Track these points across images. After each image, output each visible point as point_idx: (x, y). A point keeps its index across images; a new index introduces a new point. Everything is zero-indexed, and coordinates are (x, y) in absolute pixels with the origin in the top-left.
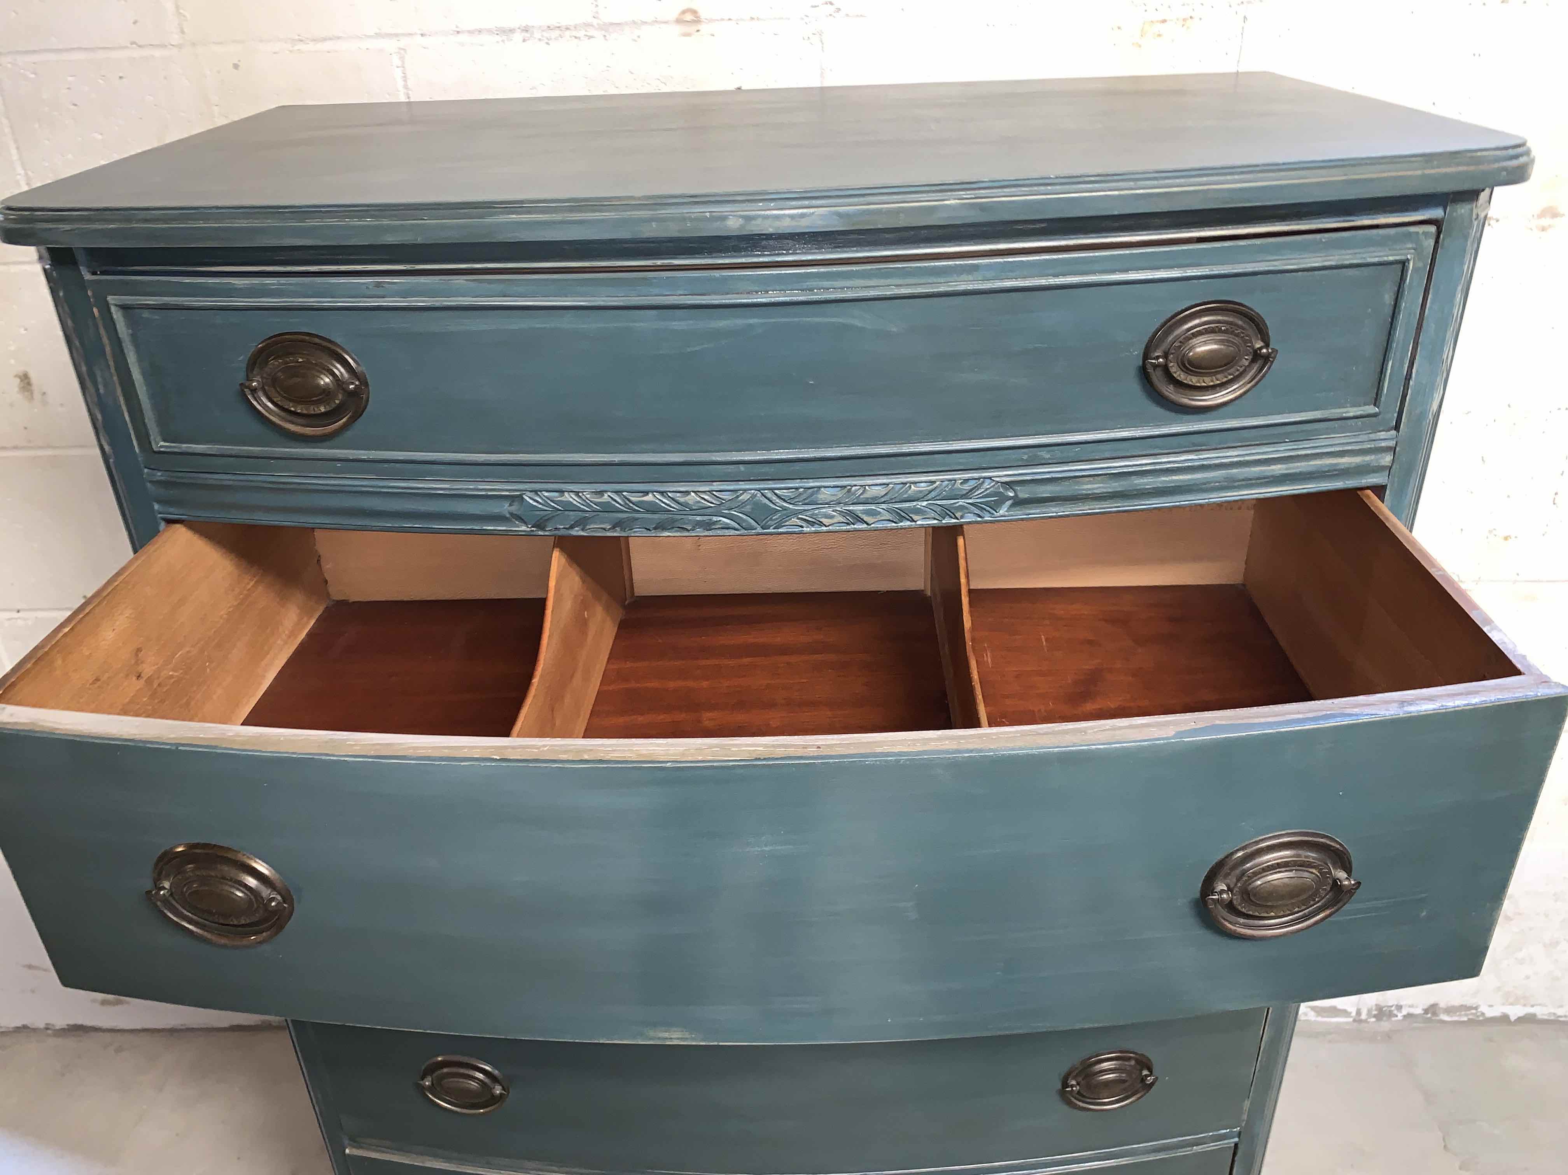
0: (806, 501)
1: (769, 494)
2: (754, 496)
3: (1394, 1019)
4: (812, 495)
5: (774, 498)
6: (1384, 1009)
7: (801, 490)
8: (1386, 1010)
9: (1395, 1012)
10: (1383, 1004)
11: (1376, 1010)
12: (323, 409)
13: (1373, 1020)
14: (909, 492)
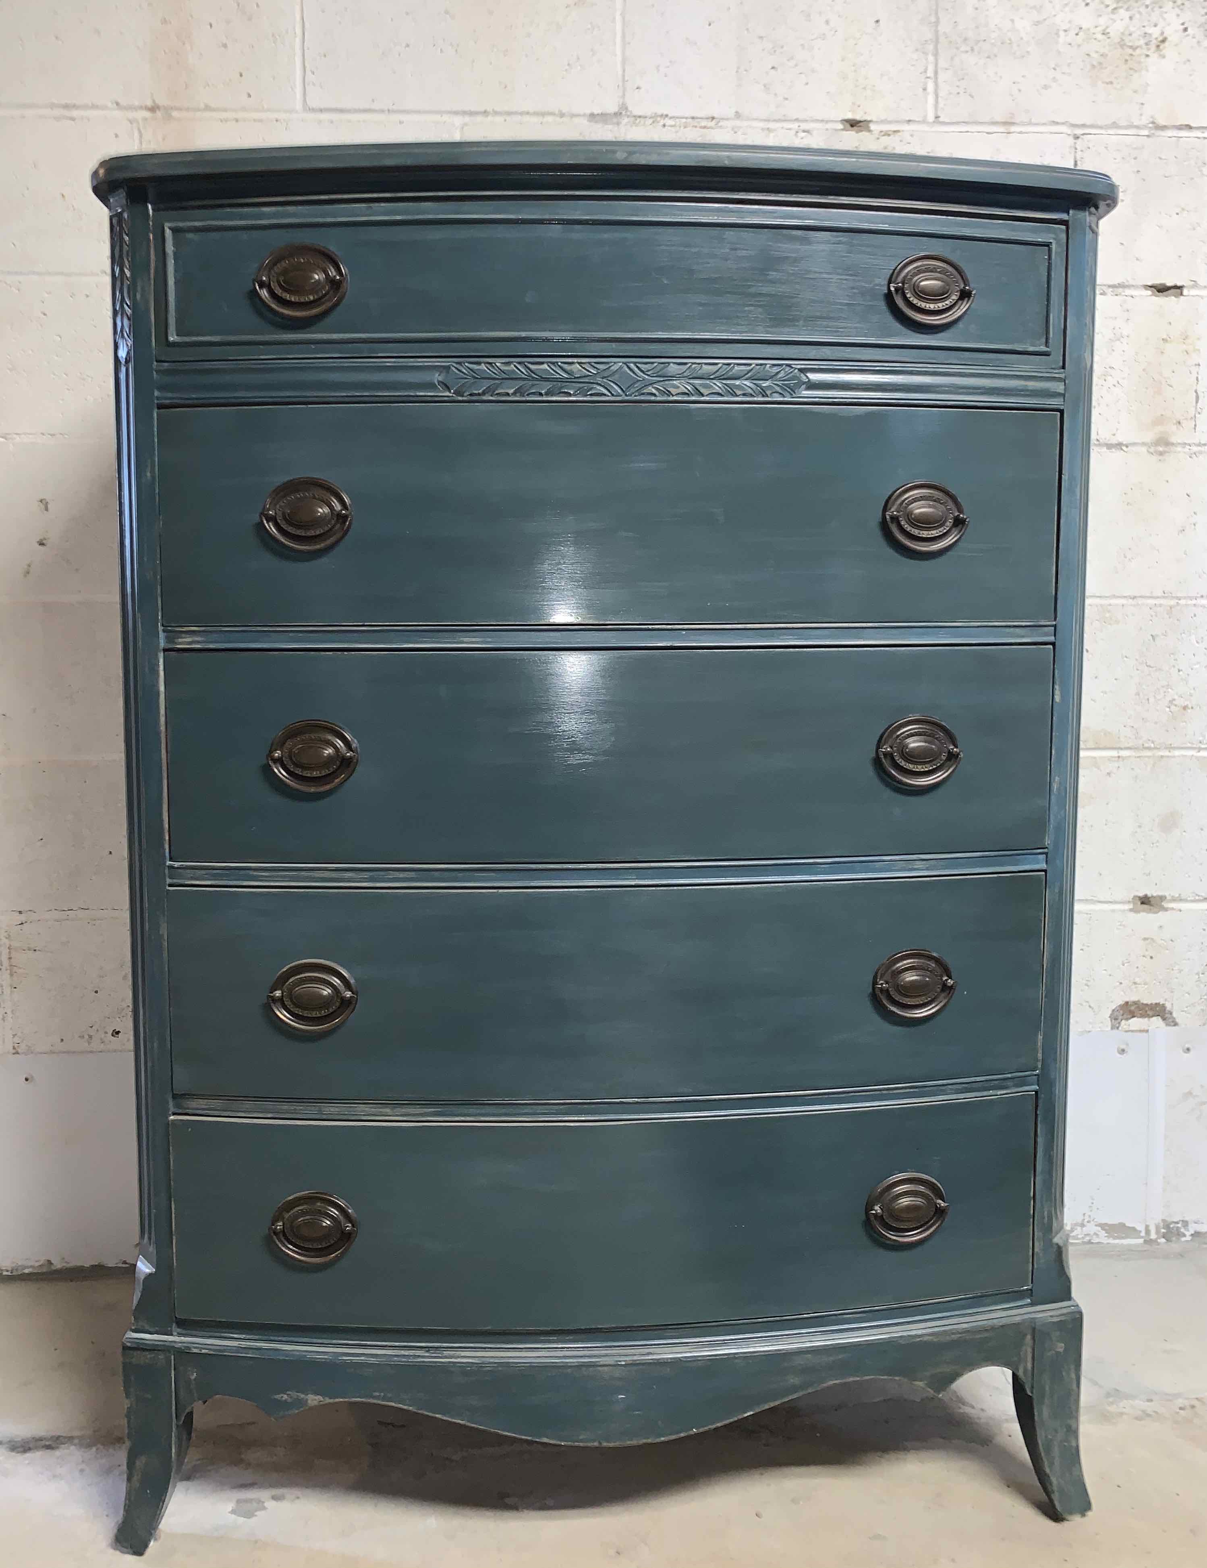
0: (659, 373)
1: (632, 365)
2: (621, 367)
3: (1183, 1239)
4: (665, 367)
5: (636, 369)
6: (1171, 1226)
7: (656, 364)
8: (1173, 1227)
9: (1183, 1230)
10: (1169, 1220)
11: (1164, 1228)
12: (312, 298)
13: (1163, 1240)
14: (733, 371)
